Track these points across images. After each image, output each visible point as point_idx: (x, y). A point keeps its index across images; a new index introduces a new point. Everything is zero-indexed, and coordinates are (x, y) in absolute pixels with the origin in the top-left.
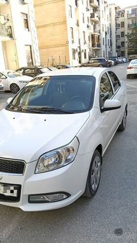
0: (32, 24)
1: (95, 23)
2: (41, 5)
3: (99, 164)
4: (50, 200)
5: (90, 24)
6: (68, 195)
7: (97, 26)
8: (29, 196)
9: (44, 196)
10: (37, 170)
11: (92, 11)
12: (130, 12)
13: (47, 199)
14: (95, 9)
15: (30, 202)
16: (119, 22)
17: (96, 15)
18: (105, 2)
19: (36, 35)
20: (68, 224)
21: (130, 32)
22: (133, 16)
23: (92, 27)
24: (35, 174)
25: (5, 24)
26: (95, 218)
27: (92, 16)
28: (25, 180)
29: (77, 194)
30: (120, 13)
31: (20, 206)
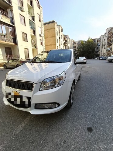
0: (44, 44)
1: (66, 46)
2: (47, 38)
3: (74, 90)
4: (48, 108)
5: (64, 46)
6: (59, 105)
7: (66, 47)
8: (36, 104)
9: (45, 105)
10: (41, 89)
11: (65, 42)
12: (78, 43)
13: (46, 107)
14: (66, 41)
15: (36, 108)
16: (74, 46)
17: (66, 43)
18: (69, 39)
19: (45, 48)
20: (58, 123)
21: (78, 49)
22: (79, 44)
23: (65, 47)
24: (40, 90)
25: (34, 43)
26: (74, 119)
27: (65, 43)
28: (33, 94)
29: (64, 105)
30: (74, 43)
31: (30, 110)
